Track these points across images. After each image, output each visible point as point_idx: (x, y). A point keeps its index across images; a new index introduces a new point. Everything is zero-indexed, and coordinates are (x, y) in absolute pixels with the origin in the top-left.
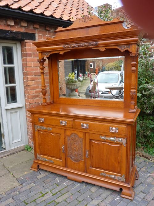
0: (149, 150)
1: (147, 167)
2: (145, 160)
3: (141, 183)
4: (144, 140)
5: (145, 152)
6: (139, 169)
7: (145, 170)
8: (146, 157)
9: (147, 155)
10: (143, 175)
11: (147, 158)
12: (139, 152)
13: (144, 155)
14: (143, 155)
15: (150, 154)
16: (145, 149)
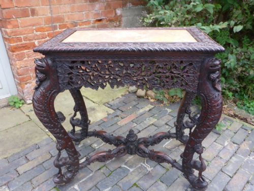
0: (248, 105)
1: (251, 142)
2: (243, 125)
3: (248, 182)
4: (239, 86)
5: (239, 107)
6: (235, 145)
7: (248, 148)
8: (242, 117)
9: (243, 113)
10: (247, 162)
11: (245, 120)
12: (228, 107)
13: (237, 114)
14: (235, 115)
15: (250, 112)
16: (239, 102)
